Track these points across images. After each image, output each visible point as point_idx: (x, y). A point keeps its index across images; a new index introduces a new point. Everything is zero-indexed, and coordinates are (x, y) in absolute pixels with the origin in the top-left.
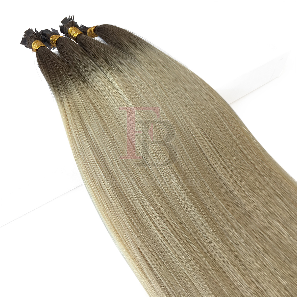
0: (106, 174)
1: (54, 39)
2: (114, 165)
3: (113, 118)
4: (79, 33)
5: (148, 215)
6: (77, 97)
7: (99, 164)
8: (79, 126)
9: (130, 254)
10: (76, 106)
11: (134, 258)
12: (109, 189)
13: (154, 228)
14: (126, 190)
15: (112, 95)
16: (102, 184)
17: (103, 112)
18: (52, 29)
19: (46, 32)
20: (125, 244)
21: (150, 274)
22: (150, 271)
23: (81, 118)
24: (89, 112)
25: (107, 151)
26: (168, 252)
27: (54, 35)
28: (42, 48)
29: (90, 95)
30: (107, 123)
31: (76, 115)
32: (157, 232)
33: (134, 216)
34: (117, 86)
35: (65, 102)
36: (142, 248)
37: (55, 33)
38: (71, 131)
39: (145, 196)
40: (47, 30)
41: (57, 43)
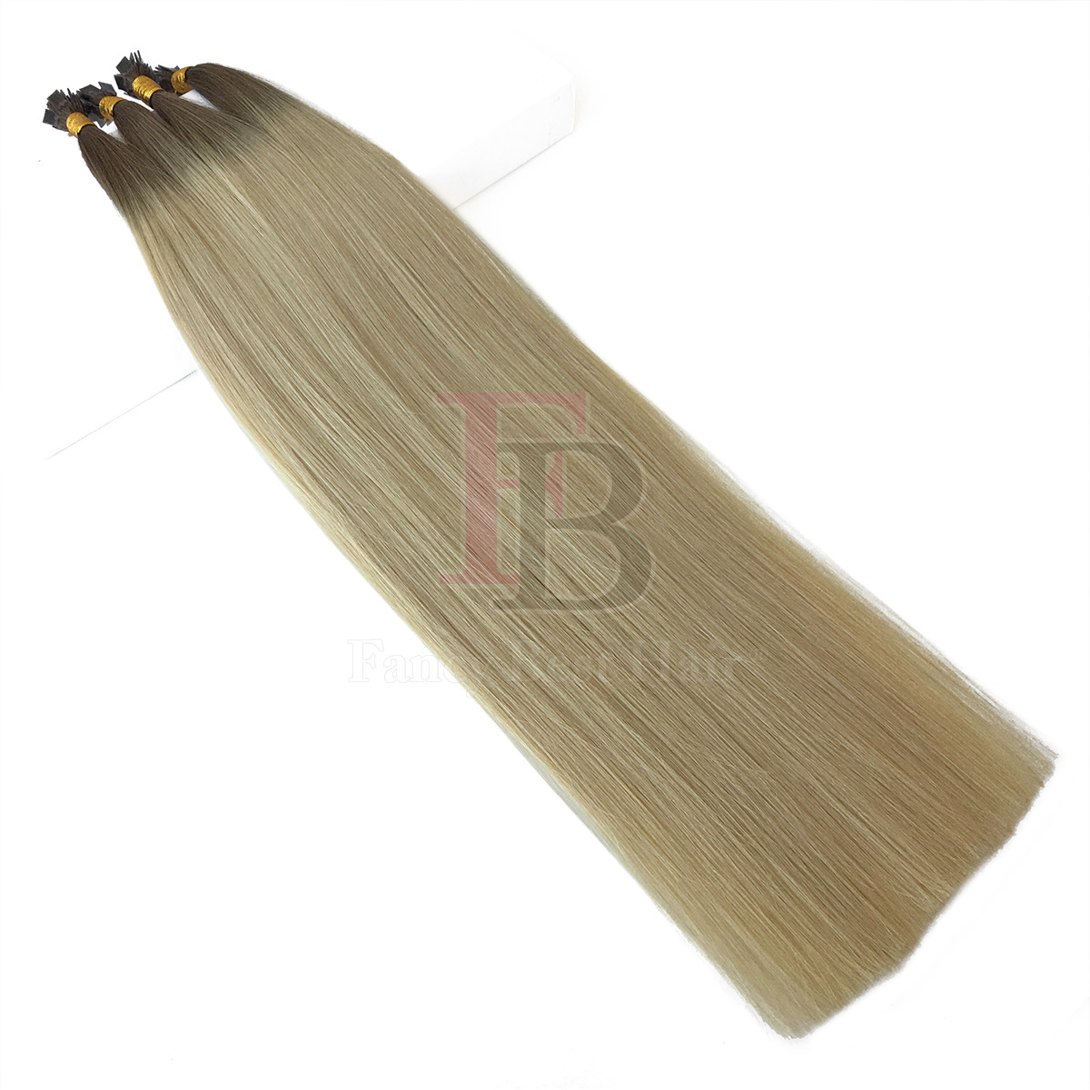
0: (229, 341)
1: (107, 105)
2: (241, 325)
3: (230, 245)
4: (155, 89)
5: (305, 399)
6: (164, 215)
7: (214, 324)
8: (173, 265)
9: (279, 459)
10: (163, 231)
11: (288, 467)
12: (237, 364)
13: (316, 418)
14: (265, 364)
15: (225, 206)
16: (224, 356)
17: (212, 236)
18: (99, 83)
19: (90, 93)
20: (271, 445)
21: (313, 486)
22: (314, 482)
23: (174, 250)
24: (187, 238)
25: (226, 303)
26: (341, 452)
27: (105, 96)
28: (87, 127)
29: (186, 208)
30: (221, 255)
31: (166, 247)
32: (320, 422)
33: (282, 403)
34: (231, 187)
35: (145, 226)
36: (299, 451)
37: (106, 90)
38: (160, 275)
39: (297, 370)
40: (91, 87)
41: (114, 114)
